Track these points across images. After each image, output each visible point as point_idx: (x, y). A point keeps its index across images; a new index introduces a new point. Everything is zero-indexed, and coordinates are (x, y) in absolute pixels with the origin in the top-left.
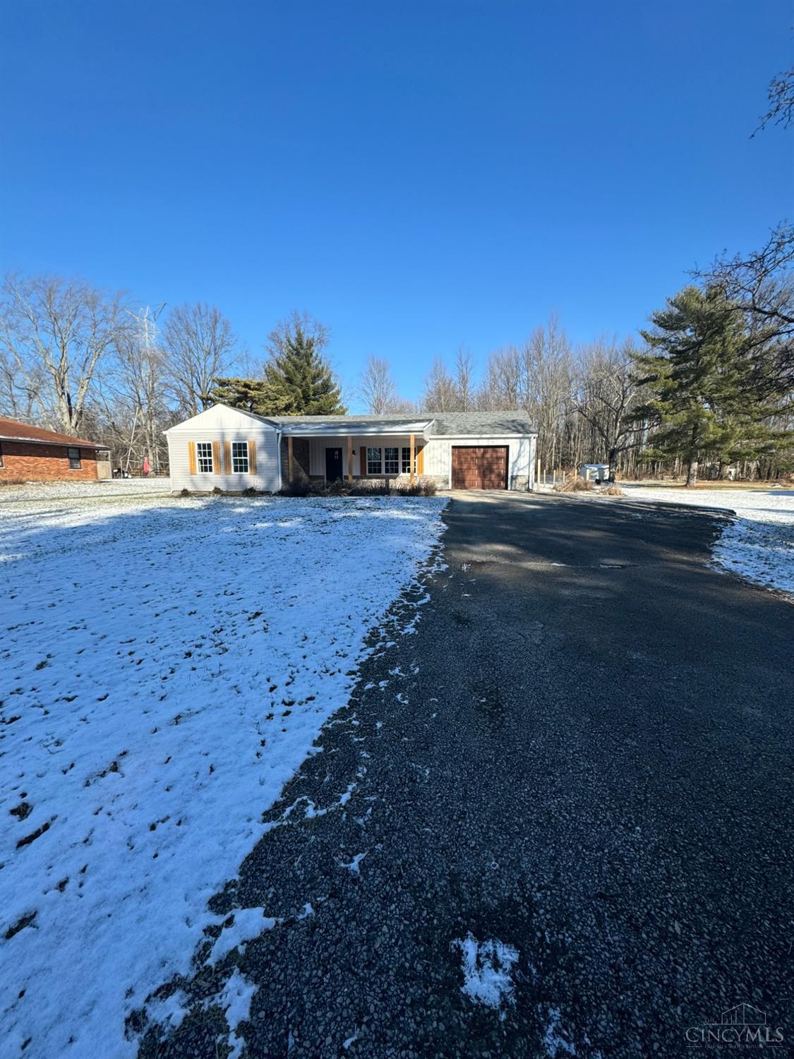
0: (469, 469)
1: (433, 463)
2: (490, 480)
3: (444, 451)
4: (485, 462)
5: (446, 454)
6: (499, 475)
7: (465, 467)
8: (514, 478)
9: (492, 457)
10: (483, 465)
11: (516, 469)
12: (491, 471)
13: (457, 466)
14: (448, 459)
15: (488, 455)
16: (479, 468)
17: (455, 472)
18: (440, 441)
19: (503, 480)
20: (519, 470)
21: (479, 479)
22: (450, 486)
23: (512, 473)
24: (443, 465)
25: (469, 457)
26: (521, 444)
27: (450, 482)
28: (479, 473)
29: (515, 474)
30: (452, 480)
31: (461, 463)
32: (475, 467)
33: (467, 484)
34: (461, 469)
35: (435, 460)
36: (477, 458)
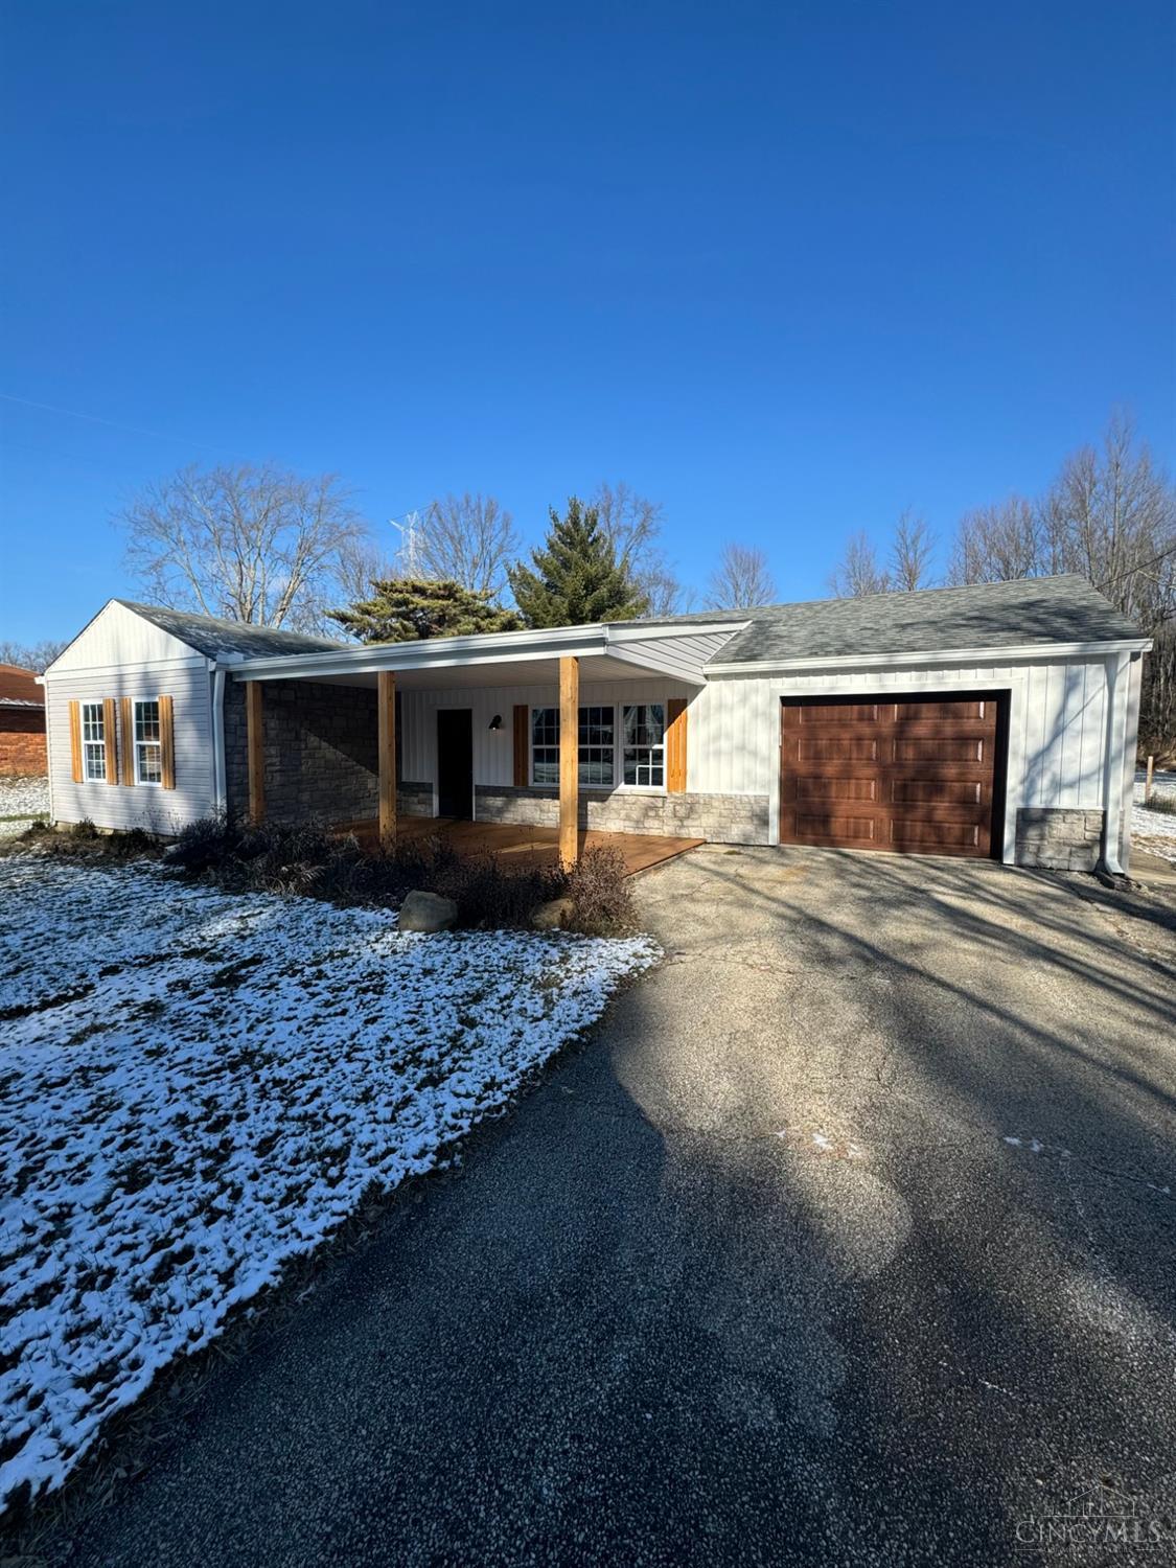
0: (846, 774)
1: (718, 753)
2: (928, 819)
3: (756, 714)
4: (909, 753)
5: (761, 725)
6: (966, 801)
7: (831, 769)
8: (1030, 820)
9: (937, 734)
10: (899, 763)
11: (1044, 783)
12: (936, 787)
13: (802, 766)
14: (768, 739)
15: (921, 729)
16: (884, 777)
17: (792, 786)
18: (740, 684)
19: (981, 823)
20: (1058, 786)
21: (884, 813)
22: (773, 834)
23: (1027, 797)
24: (748, 762)
25: (846, 735)
26: (1071, 685)
27: (774, 819)
28: (884, 793)
29: (1037, 803)
30: (783, 813)
31: (816, 757)
32: (870, 771)
33: (838, 826)
34: (817, 777)
35: (724, 745)
36: (878, 738)
